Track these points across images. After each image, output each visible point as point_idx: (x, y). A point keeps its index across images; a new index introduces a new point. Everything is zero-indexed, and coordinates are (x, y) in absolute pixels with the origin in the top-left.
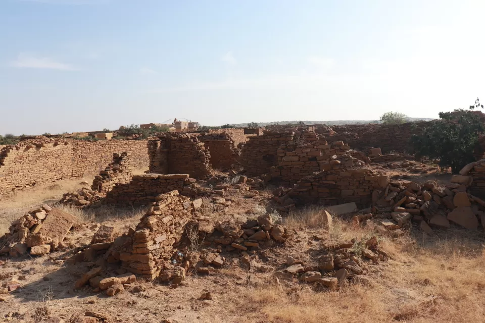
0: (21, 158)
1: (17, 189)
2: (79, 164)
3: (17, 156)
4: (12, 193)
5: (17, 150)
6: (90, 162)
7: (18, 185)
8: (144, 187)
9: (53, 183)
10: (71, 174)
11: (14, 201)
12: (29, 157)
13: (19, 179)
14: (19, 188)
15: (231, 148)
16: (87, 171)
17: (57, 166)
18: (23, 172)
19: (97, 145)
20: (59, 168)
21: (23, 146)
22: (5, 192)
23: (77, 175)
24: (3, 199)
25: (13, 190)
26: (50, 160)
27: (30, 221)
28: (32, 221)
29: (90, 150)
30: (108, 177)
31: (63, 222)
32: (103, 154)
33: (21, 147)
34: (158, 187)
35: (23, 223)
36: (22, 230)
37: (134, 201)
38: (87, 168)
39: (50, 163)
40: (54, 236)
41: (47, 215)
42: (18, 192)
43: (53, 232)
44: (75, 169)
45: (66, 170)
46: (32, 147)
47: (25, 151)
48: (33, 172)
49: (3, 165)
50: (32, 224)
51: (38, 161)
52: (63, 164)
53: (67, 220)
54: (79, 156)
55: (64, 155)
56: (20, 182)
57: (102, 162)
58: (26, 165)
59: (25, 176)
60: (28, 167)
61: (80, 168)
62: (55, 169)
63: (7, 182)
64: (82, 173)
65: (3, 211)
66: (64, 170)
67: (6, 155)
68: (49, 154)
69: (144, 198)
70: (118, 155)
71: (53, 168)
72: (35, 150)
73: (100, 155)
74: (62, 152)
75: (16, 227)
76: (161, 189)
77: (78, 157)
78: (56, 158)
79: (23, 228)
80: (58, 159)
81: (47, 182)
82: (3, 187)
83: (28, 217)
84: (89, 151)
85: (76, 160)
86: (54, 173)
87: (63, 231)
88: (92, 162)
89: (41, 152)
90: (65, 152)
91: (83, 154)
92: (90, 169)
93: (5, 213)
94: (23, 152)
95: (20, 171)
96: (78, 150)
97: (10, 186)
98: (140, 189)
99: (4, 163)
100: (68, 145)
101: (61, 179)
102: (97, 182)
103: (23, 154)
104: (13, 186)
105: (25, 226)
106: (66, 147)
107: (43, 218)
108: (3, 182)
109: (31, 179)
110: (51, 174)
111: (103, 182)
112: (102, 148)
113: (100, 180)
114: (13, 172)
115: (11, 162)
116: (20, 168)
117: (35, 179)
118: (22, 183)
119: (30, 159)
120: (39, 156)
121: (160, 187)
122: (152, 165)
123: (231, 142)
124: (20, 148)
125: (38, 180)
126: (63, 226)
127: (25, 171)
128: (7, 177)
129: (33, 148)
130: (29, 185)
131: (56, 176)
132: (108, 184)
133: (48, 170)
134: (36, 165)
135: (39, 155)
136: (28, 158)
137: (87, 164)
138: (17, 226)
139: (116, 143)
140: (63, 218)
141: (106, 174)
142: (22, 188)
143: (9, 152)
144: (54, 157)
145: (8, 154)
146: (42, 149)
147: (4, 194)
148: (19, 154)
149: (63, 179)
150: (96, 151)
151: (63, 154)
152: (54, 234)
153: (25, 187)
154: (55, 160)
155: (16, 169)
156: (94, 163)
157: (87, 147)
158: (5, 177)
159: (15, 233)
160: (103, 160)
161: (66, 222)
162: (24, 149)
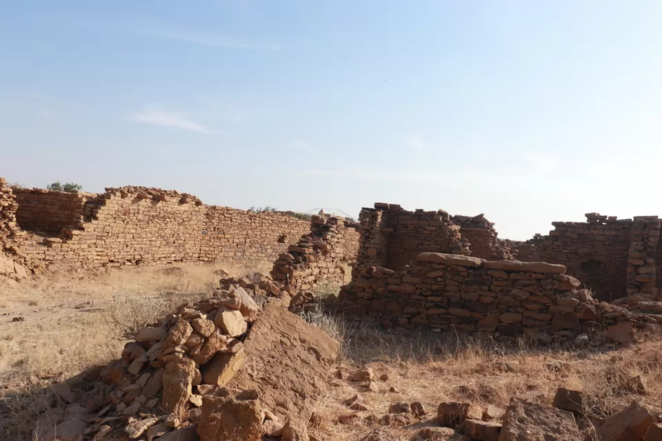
0: (126, 213)
1: (111, 264)
2: (212, 240)
3: (121, 209)
4: (103, 269)
5: (123, 197)
6: (228, 241)
7: (112, 258)
8: (445, 285)
9: (167, 265)
10: (197, 255)
11: (106, 284)
12: (138, 213)
13: (116, 248)
14: (114, 264)
15: (491, 245)
16: (221, 254)
17: (178, 238)
18: (125, 238)
19: (243, 216)
20: (181, 242)
21: (132, 193)
22: (91, 266)
23: (206, 259)
24: (87, 278)
25: (104, 265)
26: (170, 225)
27: (207, 339)
28: (213, 340)
29: (231, 221)
30: (304, 260)
31: (305, 355)
32: (250, 232)
33: (129, 195)
34: (486, 288)
35: (183, 341)
36: (176, 370)
37: (414, 315)
38: (223, 250)
39: (168, 231)
40: (279, 404)
41: (250, 325)
42: (112, 270)
43: (275, 387)
44: (205, 249)
45: (192, 248)
46: (146, 198)
47: (133, 202)
48: (139, 240)
49: (96, 219)
50: (212, 351)
51: (151, 224)
52: (187, 236)
53: (315, 351)
54: (214, 228)
55: (192, 222)
56: (117, 253)
57: (247, 245)
58: (131, 227)
59: (127, 246)
60: (133, 231)
61: (212, 249)
62: (174, 243)
63: (97, 249)
64: (214, 256)
65: (86, 299)
66: (187, 246)
67: (104, 203)
68: (171, 216)
69: (442, 311)
70: (323, 220)
71: (172, 240)
72: (150, 205)
73: (245, 232)
74: (190, 216)
75: (153, 353)
76: (493, 295)
77: (212, 229)
78: (179, 224)
79: (182, 362)
80: (181, 227)
81: (159, 262)
82: (89, 257)
83: (200, 321)
84: (229, 222)
85: (209, 233)
86: (172, 249)
87: (308, 389)
88: (231, 242)
89: (158, 210)
90: (194, 218)
91: (221, 226)
92: (227, 252)
93: (88, 303)
94: (130, 202)
95: (121, 235)
96: (214, 218)
97: (100, 258)
98: (434, 287)
99: (98, 215)
100: (200, 207)
101: (182, 261)
102: (283, 265)
103: (131, 208)
104: (105, 259)
105: (189, 353)
106: (197, 209)
107: (240, 333)
108: (90, 249)
109: (136, 253)
110: (167, 249)
111: (296, 268)
112: (249, 221)
113: (289, 264)
114: (110, 235)
115: (110, 216)
116: (122, 230)
117: (142, 253)
118: (119, 257)
119: (140, 217)
120: (153, 216)
121: (490, 290)
122: (363, 254)
123: (493, 235)
124: (127, 195)
125: (146, 256)
126: (305, 371)
127: (128, 236)
128: (98, 242)
129: (148, 200)
130: (130, 261)
131: (174, 255)
132: (303, 274)
133: (164, 243)
134: (147, 230)
135: (155, 214)
136: (136, 215)
137: (223, 244)
138: (155, 346)
139: (270, 217)
140: (303, 341)
141: (301, 254)
142: (118, 264)
143: (109, 198)
144: (176, 223)
145: (107, 201)
146: (160, 204)
147: (89, 269)
148: (124, 205)
149: (184, 261)
150: (240, 224)
151: (190, 220)
152: (281, 400)
153: (124, 263)
154: (177, 227)
155: (116, 230)
156: (235, 245)
157: (229, 216)
158: (94, 241)
159: (146, 376)
160: (248, 240)
161: (312, 358)
162: (133, 198)
